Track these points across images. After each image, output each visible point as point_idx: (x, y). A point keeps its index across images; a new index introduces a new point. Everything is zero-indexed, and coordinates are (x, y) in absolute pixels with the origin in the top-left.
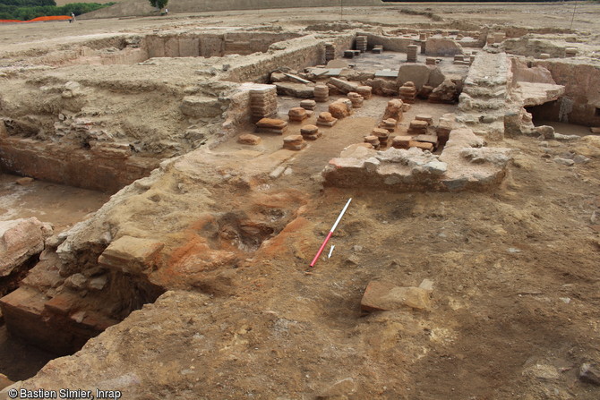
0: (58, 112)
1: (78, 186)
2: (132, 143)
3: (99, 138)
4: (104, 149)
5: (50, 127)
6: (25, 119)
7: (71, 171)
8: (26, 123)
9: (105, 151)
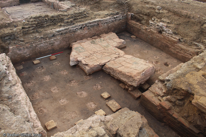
0: (152, 17)
1: (152, 45)
2: (180, 38)
3: (167, 32)
4: (168, 37)
5: (147, 21)
6: (138, 15)
7: (152, 39)
8: (138, 17)
9: (168, 38)
